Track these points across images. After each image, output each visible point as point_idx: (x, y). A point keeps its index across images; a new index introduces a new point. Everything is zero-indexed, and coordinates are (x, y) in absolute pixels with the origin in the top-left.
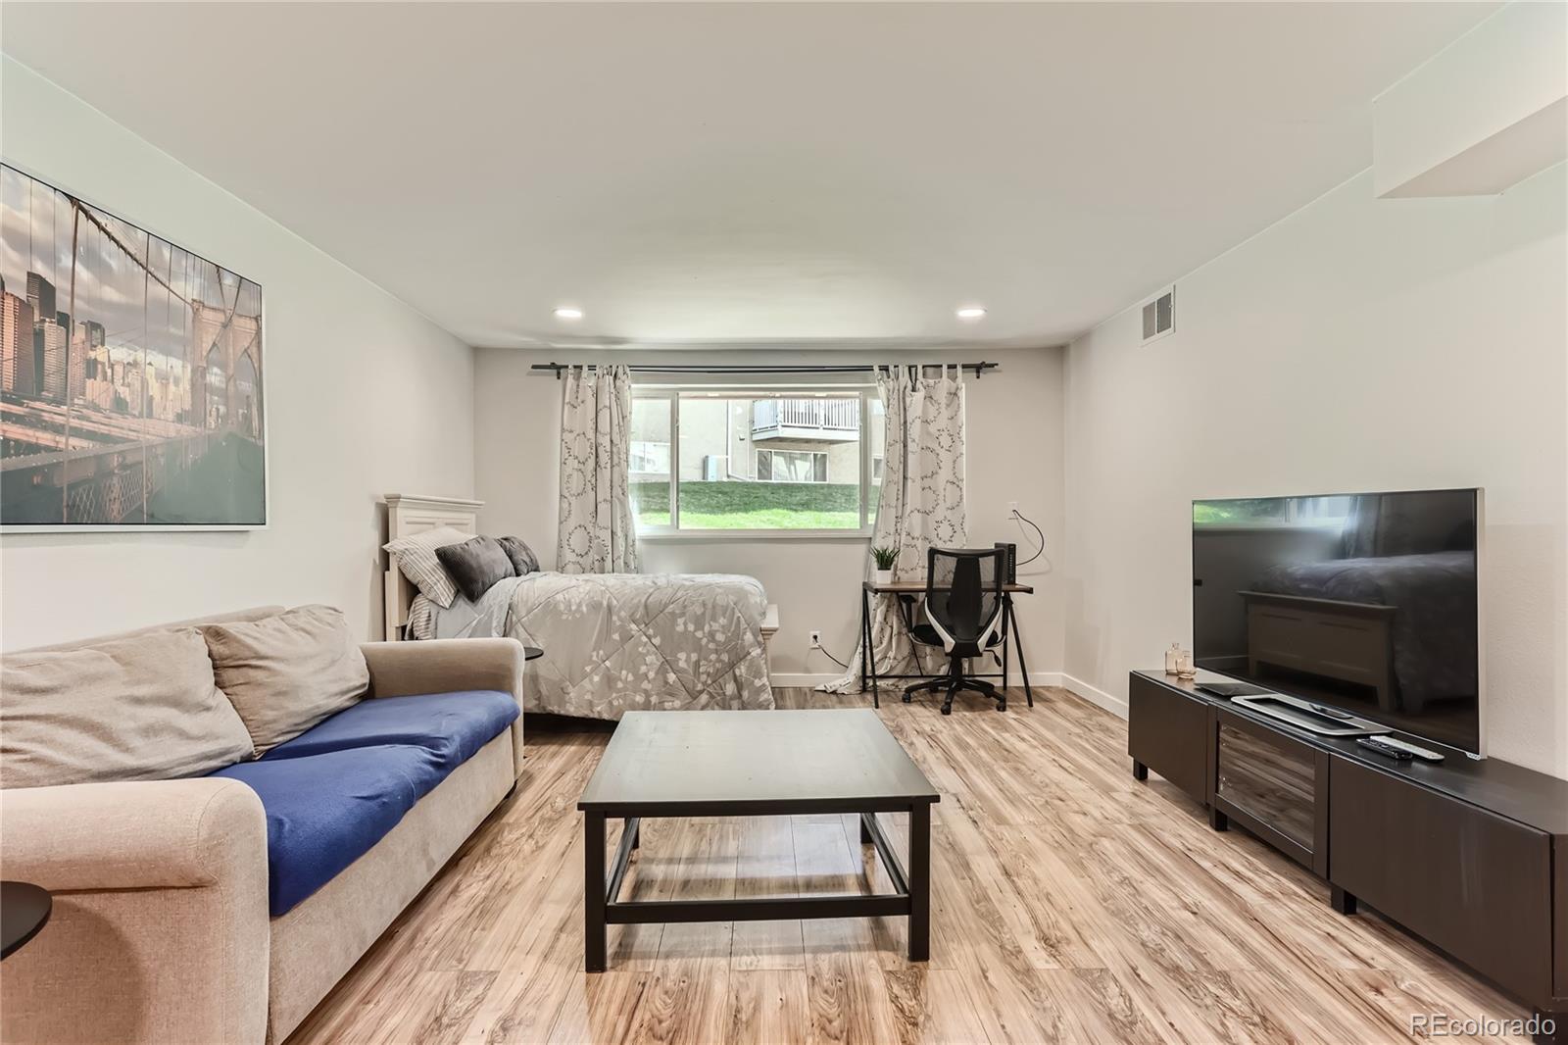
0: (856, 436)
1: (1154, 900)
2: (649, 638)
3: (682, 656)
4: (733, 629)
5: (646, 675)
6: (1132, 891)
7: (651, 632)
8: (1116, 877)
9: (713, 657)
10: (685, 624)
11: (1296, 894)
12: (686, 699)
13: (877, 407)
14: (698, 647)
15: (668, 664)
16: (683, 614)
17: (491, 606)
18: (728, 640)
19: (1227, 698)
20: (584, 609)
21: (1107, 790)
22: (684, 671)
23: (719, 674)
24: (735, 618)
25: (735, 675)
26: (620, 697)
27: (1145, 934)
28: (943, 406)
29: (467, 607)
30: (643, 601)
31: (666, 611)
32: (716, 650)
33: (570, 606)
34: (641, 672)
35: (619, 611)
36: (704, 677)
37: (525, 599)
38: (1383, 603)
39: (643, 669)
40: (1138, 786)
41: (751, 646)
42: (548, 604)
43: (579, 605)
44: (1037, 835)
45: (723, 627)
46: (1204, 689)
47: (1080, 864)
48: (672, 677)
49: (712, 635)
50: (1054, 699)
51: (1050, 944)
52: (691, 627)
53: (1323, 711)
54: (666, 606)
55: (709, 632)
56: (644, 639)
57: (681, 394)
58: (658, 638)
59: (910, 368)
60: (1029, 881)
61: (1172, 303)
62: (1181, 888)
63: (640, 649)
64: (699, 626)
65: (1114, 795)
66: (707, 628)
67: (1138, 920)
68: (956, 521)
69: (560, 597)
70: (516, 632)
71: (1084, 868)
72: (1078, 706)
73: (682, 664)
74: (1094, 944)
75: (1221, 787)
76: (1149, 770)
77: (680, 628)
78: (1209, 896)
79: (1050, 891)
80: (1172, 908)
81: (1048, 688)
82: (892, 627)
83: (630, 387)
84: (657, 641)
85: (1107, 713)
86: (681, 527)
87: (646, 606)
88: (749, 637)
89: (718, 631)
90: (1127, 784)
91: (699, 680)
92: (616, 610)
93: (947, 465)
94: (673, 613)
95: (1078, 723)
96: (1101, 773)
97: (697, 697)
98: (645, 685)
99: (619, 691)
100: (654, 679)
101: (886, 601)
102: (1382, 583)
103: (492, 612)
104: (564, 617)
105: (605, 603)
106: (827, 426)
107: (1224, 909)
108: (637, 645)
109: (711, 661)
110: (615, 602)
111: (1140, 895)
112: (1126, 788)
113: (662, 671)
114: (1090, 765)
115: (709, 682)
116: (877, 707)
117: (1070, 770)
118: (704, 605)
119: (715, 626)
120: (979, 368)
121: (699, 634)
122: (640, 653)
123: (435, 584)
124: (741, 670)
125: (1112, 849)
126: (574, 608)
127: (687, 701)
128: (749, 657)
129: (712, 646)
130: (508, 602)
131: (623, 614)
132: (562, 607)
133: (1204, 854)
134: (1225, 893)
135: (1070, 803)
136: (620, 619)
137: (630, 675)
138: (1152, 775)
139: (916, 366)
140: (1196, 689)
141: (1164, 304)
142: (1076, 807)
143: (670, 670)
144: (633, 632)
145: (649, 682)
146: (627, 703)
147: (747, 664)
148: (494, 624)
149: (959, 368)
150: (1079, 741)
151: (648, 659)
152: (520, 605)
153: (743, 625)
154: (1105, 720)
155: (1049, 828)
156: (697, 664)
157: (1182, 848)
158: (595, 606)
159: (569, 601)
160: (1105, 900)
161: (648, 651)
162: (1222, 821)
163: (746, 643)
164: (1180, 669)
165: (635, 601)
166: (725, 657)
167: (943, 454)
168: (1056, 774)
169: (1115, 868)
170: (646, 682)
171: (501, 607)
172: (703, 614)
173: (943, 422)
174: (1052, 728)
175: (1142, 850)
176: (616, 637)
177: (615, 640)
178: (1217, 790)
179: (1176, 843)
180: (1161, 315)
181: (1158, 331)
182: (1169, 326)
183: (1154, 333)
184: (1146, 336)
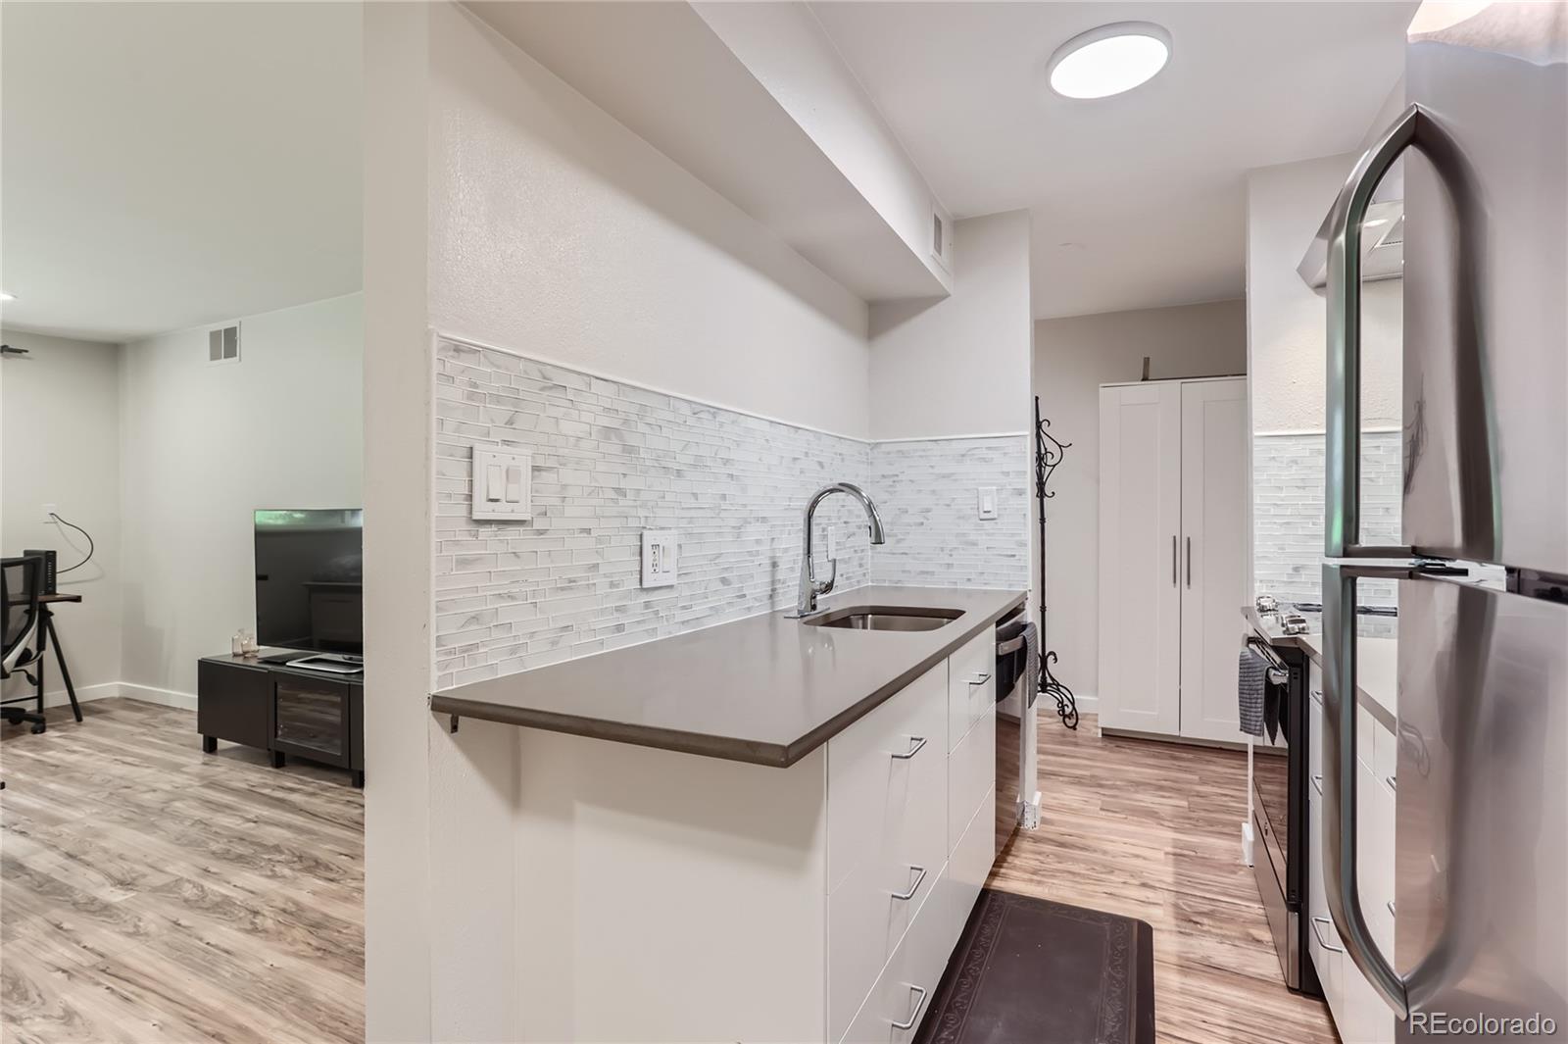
1: (223, 826)
6: (203, 826)
8: (188, 823)
11: (330, 787)
19: (283, 664)
21: (177, 768)
27: (214, 846)
40: (209, 757)
44: (103, 820)
46: (267, 661)
47: (153, 825)
50: (110, 709)
51: (124, 884)
53: (350, 659)
60: (99, 853)
61: (238, 336)
62: (246, 811)
65: (184, 769)
67: (208, 841)
71: (157, 827)
72: (140, 710)
74: (168, 869)
75: (280, 733)
76: (218, 740)
78: (267, 808)
79: (121, 852)
80: (238, 825)
81: (100, 701)
85: (174, 709)
90: (196, 760)
95: (142, 724)
96: (169, 756)
107: (279, 812)
111: (210, 826)
112: (196, 762)
114: (157, 754)
117: (137, 763)
125: (184, 806)
133: (266, 785)
134: (281, 803)
135: (137, 787)
138: (222, 744)
140: (259, 663)
141: (231, 334)
142: (145, 789)
150: (144, 738)
154: (172, 715)
155: (116, 811)
157: (247, 787)
160: (178, 839)
162: (279, 761)
164: (245, 649)
168: (119, 770)
169: (187, 817)
174: (111, 735)
175: (211, 798)
178: (276, 735)
179: (244, 786)
180: (227, 343)
181: (225, 357)
182: (236, 355)
183: (220, 358)
184: (214, 356)
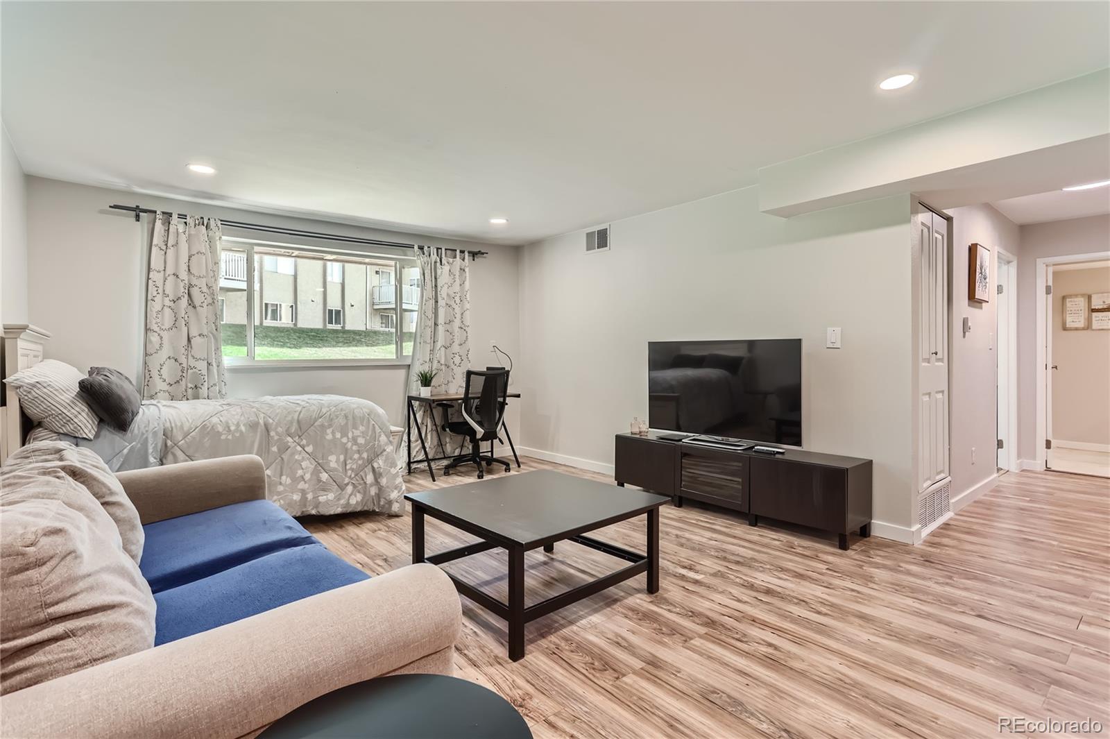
0: (244, 286)
2: (303, 447)
3: (332, 458)
4: (370, 433)
5: (302, 477)
7: (304, 442)
9: (356, 456)
10: (333, 433)
12: (337, 491)
13: (413, 274)
14: (346, 451)
15: (321, 466)
16: (330, 426)
17: (143, 434)
18: (367, 443)
19: (679, 441)
20: (243, 428)
22: (335, 470)
23: (361, 469)
24: (371, 426)
25: (373, 467)
26: (281, 498)
28: (457, 277)
29: (114, 436)
30: (296, 417)
31: (316, 424)
32: (359, 451)
33: (229, 427)
34: (298, 475)
35: (276, 428)
36: (349, 472)
37: (179, 424)
38: (674, 393)
39: (300, 472)
41: (386, 444)
42: (204, 427)
43: (238, 425)
45: (363, 432)
48: (324, 476)
49: (355, 440)
52: (338, 435)
54: (316, 420)
55: (353, 437)
56: (299, 448)
57: (257, 249)
58: (311, 446)
59: (438, 249)
61: (610, 233)
63: (296, 457)
64: (344, 434)
66: (350, 435)
68: (463, 354)
69: (215, 420)
70: (174, 455)
73: (333, 465)
77: (329, 437)
82: (427, 426)
83: (220, 238)
84: (309, 449)
86: (256, 359)
87: (299, 422)
88: (383, 438)
89: (359, 436)
91: (346, 475)
92: (273, 427)
93: (458, 316)
94: (322, 426)
97: (344, 489)
98: (301, 485)
99: (279, 493)
100: (310, 480)
101: (423, 408)
102: (674, 383)
103: (147, 438)
104: (223, 437)
105: (261, 422)
106: (227, 277)
108: (293, 454)
109: (355, 459)
110: (271, 421)
113: (316, 473)
115: (353, 476)
116: (434, 480)
118: (346, 417)
119: (357, 433)
120: (474, 255)
121: (344, 440)
122: (296, 460)
123: (76, 416)
124: (379, 463)
126: (233, 428)
127: (338, 493)
128: (385, 453)
129: (355, 448)
130: (162, 428)
131: (280, 429)
132: (220, 429)
136: (277, 433)
137: (288, 479)
139: (441, 249)
140: (659, 439)
141: (603, 234)
143: (322, 471)
144: (289, 444)
145: (305, 482)
146: (287, 502)
147: (384, 458)
148: (150, 451)
149: (466, 254)
151: (304, 464)
152: (174, 430)
153: (378, 430)
156: (345, 462)
158: (253, 426)
159: (227, 423)
161: (303, 457)
163: (382, 443)
164: (641, 430)
165: (289, 418)
166: (365, 455)
167: (457, 308)
170: (303, 482)
171: (155, 434)
172: (347, 424)
173: (457, 288)
176: (275, 449)
177: (274, 452)
178: (681, 487)
180: (601, 239)
181: (598, 248)
182: (606, 246)
183: (595, 249)
184: (588, 249)
